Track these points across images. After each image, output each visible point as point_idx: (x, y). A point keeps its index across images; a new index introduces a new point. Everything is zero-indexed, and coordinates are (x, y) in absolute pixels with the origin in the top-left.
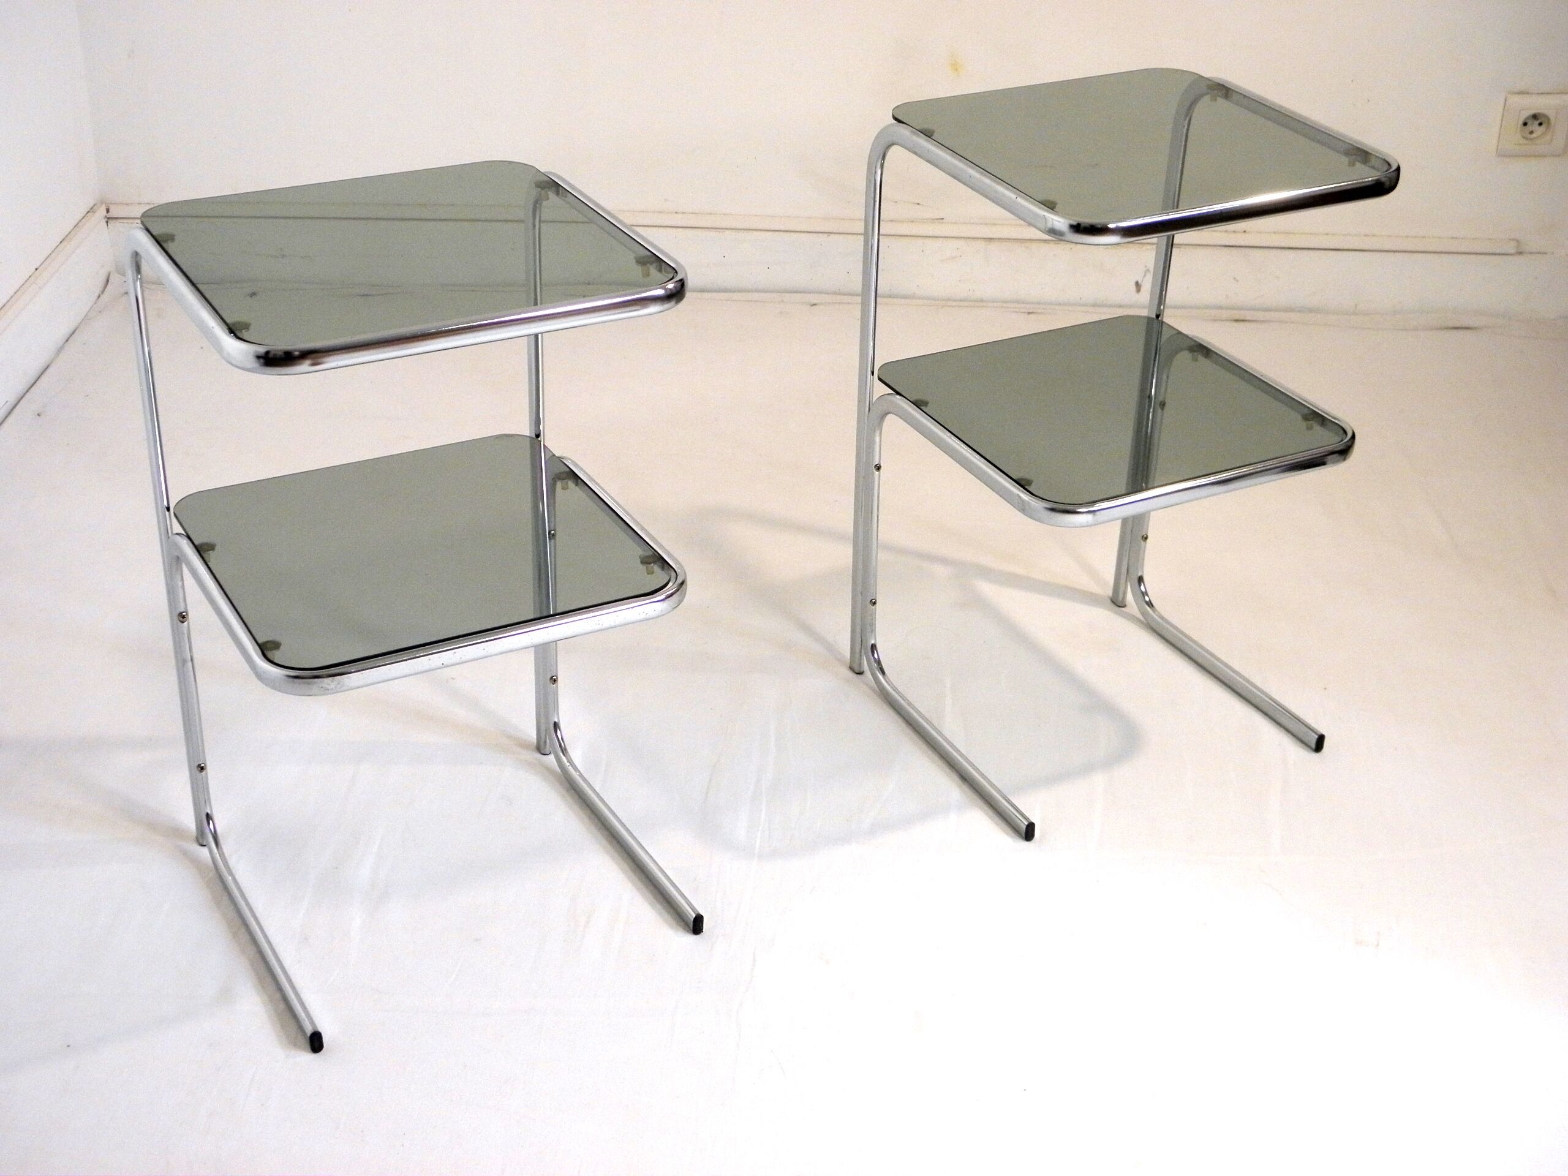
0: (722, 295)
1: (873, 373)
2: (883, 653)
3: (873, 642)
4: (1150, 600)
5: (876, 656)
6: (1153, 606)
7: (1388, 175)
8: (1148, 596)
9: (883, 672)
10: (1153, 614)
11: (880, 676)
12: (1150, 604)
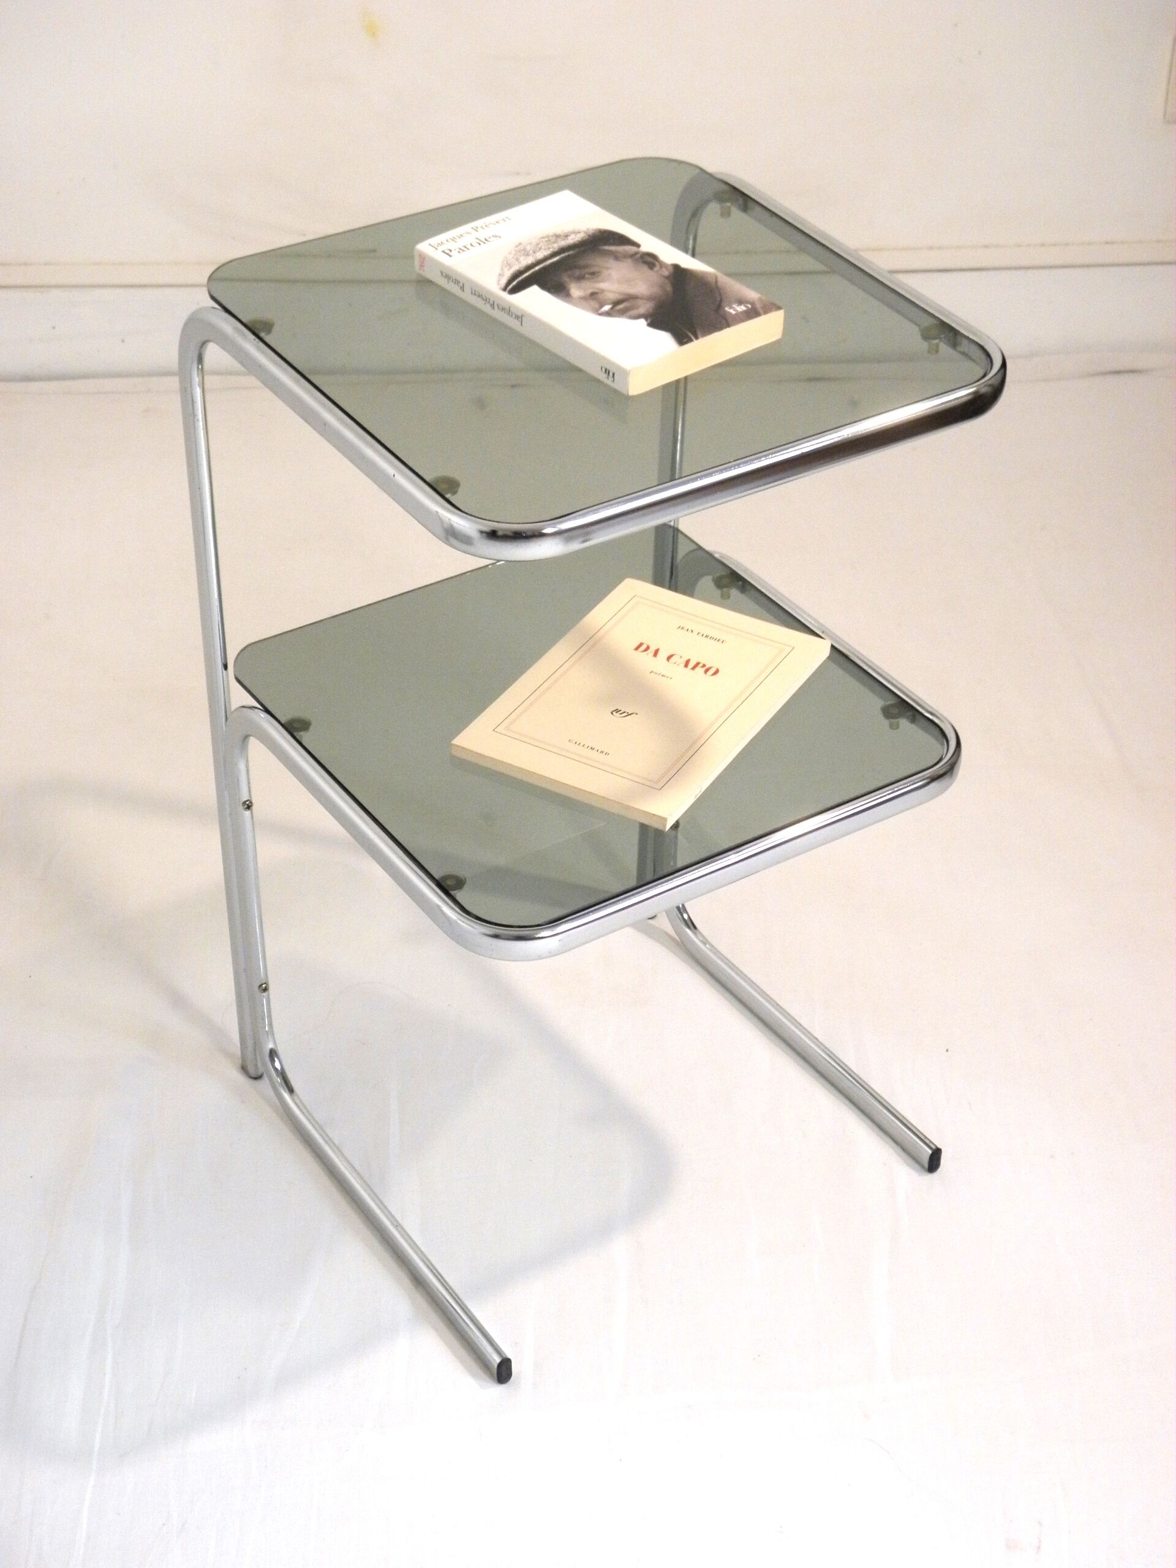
0: (53, 385)
1: (225, 667)
2: (288, 1061)
3: (271, 1046)
4: (689, 918)
5: (277, 1065)
6: (695, 927)
7: (990, 382)
8: (687, 913)
9: (291, 1090)
10: (696, 940)
11: (286, 1096)
12: (691, 925)
